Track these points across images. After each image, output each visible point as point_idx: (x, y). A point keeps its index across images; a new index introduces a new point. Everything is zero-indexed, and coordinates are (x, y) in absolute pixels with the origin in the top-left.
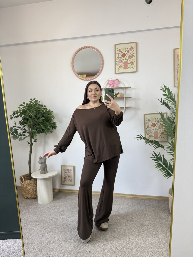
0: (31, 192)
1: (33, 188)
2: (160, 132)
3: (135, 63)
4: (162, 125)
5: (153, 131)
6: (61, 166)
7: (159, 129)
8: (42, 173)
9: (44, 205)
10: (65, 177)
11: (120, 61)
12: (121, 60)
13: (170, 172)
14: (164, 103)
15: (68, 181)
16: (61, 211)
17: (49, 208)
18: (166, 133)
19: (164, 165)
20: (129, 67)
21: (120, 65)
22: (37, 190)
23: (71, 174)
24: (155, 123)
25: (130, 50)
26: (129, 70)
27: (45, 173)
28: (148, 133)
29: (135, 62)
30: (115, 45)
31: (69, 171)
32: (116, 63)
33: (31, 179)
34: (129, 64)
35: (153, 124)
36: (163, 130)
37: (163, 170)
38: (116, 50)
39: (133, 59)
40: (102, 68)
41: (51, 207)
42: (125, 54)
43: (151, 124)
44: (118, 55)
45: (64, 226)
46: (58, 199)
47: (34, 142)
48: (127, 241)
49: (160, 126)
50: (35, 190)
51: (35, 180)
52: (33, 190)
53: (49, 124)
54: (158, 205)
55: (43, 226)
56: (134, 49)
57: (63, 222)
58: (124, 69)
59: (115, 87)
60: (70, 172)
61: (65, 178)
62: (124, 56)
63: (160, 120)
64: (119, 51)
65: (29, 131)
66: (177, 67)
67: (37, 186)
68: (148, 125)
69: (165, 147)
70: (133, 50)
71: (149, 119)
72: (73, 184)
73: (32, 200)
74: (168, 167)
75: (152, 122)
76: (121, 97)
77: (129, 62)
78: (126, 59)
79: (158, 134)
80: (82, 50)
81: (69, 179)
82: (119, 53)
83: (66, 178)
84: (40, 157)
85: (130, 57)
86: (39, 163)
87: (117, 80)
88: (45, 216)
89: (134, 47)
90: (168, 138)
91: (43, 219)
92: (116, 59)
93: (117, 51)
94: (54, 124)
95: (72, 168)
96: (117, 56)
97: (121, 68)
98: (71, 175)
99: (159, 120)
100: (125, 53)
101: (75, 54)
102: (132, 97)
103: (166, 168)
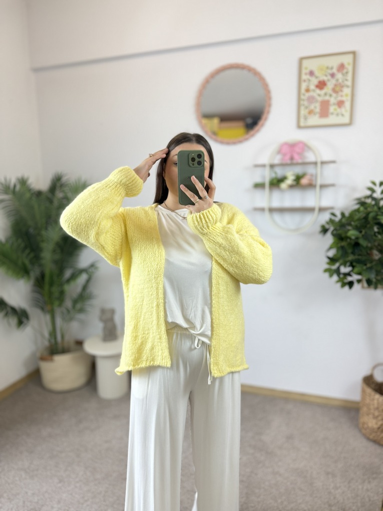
3: (348, 105)
11: (311, 100)
12: (313, 96)
20: (332, 114)
21: (310, 108)
25: (338, 71)
26: (331, 120)
29: (347, 100)
30: (301, 60)
32: (302, 102)
34: (333, 106)
38: (304, 71)
39: (344, 93)
40: (266, 115)
42: (324, 81)
44: (306, 84)
56: (347, 69)
58: (320, 117)
59: (295, 161)
62: (321, 86)
64: (310, 76)
70: (345, 71)
76: (310, 183)
77: (333, 100)
78: (326, 94)
82: (310, 78)
87: (301, 145)
89: (349, 64)
92: (302, 94)
93: (306, 74)
96: (304, 85)
97: (313, 115)
100: (325, 78)
101: (205, 84)
102: (337, 184)
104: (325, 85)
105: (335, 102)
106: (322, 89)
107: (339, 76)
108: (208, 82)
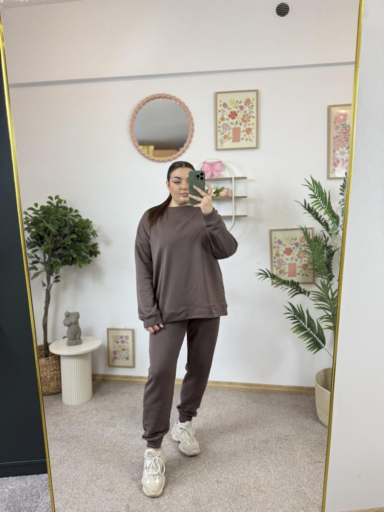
0: (48, 382)
1: (52, 373)
2: (301, 265)
3: (254, 131)
4: (303, 251)
5: (288, 262)
6: (108, 330)
7: (299, 259)
8: (70, 344)
9: (75, 407)
10: (116, 351)
11: (226, 127)
12: (227, 124)
13: (320, 341)
14: (310, 210)
15: (122, 359)
16: (111, 419)
17: (85, 412)
18: (312, 267)
19: (308, 328)
20: (242, 139)
21: (225, 134)
22: (60, 377)
23: (128, 346)
24: (292, 247)
25: (246, 105)
26: (242, 144)
27: (76, 344)
28: (278, 267)
29: (254, 128)
30: (217, 93)
31: (123, 340)
32: (219, 129)
33: (48, 357)
34: (243, 132)
35: (287, 249)
36: (305, 261)
37: (306, 338)
38: (219, 104)
39: (251, 123)
40: (190, 139)
42: (235, 112)
43: (282, 249)
44: (221, 113)
46: (102, 395)
47: (55, 282)
49: (300, 252)
50: (57, 378)
51: (58, 358)
52: (51, 377)
53: (86, 247)
54: (295, 403)
55: (75, 448)
56: (252, 103)
57: (114, 441)
58: (233, 141)
59: (214, 177)
60: (125, 341)
61: (115, 353)
62: (233, 116)
63: (301, 242)
64: (224, 107)
65: (45, 260)
66: (334, 142)
67: (60, 369)
68: (277, 251)
69: (310, 295)
70: (251, 105)
71: (280, 239)
72: (132, 365)
73: (49, 396)
74: (316, 331)
75: (285, 244)
76: (227, 196)
77: (242, 128)
78: (237, 123)
79: (297, 269)
80: (151, 101)
81: (123, 354)
82: (224, 109)
83: (116, 354)
84: (66, 313)
85: (245, 119)
86: (65, 325)
87: (219, 163)
88: (78, 428)
89: (253, 99)
90: (314, 277)
91: (75, 434)
92: (218, 122)
93: (221, 105)
94: (95, 248)
95: (130, 334)
96: (219, 115)
97: (228, 140)
98: (127, 348)
99: (299, 242)
100: (236, 110)
101: (137, 110)
102: (248, 197)
103: (313, 334)
104: (237, 115)
105: (245, 129)
106: (233, 118)
107: (246, 108)
108: (140, 108)
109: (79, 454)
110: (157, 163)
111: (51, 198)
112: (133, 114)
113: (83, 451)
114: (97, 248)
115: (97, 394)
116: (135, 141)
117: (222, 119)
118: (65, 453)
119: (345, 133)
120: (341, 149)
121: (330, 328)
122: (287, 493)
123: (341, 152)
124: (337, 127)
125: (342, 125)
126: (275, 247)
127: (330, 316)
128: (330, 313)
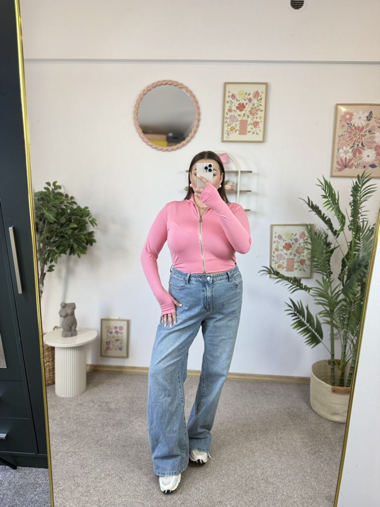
2: (299, 260)
3: (261, 125)
4: (302, 247)
5: (287, 257)
6: (102, 320)
7: (297, 255)
8: (66, 336)
9: (70, 400)
10: (109, 342)
11: (233, 118)
12: (234, 116)
13: (318, 336)
14: (315, 209)
15: (116, 349)
17: (81, 405)
18: (310, 263)
19: (307, 324)
20: (249, 132)
21: (232, 126)
22: (54, 368)
23: (122, 336)
24: (291, 242)
25: (254, 97)
26: (249, 137)
27: (72, 335)
28: (277, 261)
29: (261, 122)
30: (226, 84)
31: (117, 330)
32: (226, 120)
34: (250, 125)
35: (286, 244)
36: (303, 256)
37: (306, 333)
38: (227, 94)
39: (258, 116)
40: (195, 128)
41: (85, 404)
42: (243, 104)
43: (282, 244)
44: (229, 105)
45: (121, 442)
46: (96, 385)
47: (48, 271)
48: (245, 465)
49: (298, 248)
50: (49, 369)
51: (53, 349)
53: (84, 235)
54: (287, 393)
55: (78, 443)
56: (261, 96)
57: (117, 434)
58: (240, 134)
60: (119, 331)
61: (108, 343)
62: (241, 108)
63: (301, 237)
64: (232, 98)
66: (339, 140)
67: (54, 361)
68: (276, 246)
69: (311, 291)
70: (259, 98)
71: (280, 234)
72: (125, 355)
74: (314, 326)
75: (285, 240)
76: (232, 189)
77: (250, 121)
78: (244, 115)
79: (295, 264)
80: (157, 87)
81: (117, 344)
82: (232, 100)
83: (110, 344)
86: (61, 316)
87: (225, 156)
89: (262, 92)
91: (75, 428)
92: (226, 113)
93: (229, 96)
94: (91, 236)
95: (124, 325)
96: (227, 106)
97: (234, 132)
98: (121, 338)
99: (299, 238)
100: (245, 102)
101: (142, 96)
102: (252, 191)
103: (311, 329)
104: (244, 107)
105: (252, 122)
106: (241, 110)
108: (144, 94)
109: (82, 449)
110: (160, 151)
111: (48, 184)
112: (138, 100)
113: (86, 446)
114: (93, 236)
115: (90, 385)
116: (138, 127)
117: (230, 110)
118: (68, 449)
119: (350, 132)
120: (345, 148)
121: (328, 323)
122: (294, 483)
123: (345, 151)
124: (343, 126)
125: (348, 124)
126: (275, 242)
127: (328, 311)
128: (328, 309)
